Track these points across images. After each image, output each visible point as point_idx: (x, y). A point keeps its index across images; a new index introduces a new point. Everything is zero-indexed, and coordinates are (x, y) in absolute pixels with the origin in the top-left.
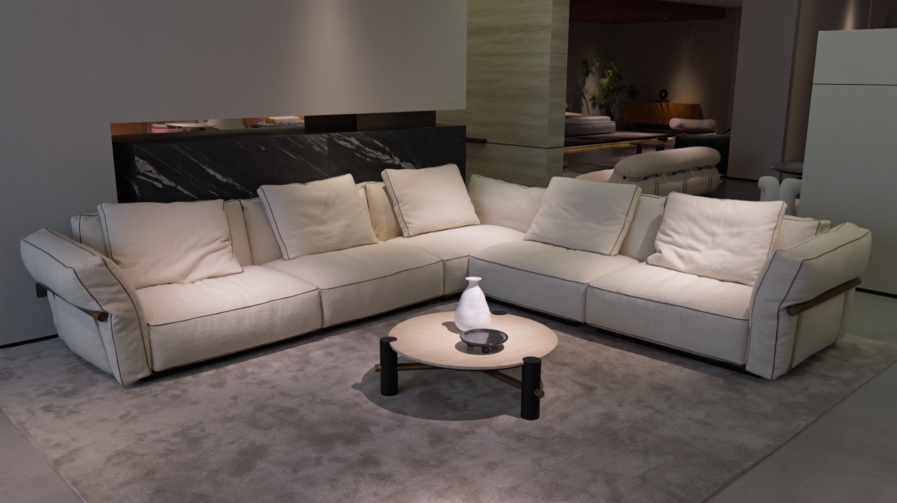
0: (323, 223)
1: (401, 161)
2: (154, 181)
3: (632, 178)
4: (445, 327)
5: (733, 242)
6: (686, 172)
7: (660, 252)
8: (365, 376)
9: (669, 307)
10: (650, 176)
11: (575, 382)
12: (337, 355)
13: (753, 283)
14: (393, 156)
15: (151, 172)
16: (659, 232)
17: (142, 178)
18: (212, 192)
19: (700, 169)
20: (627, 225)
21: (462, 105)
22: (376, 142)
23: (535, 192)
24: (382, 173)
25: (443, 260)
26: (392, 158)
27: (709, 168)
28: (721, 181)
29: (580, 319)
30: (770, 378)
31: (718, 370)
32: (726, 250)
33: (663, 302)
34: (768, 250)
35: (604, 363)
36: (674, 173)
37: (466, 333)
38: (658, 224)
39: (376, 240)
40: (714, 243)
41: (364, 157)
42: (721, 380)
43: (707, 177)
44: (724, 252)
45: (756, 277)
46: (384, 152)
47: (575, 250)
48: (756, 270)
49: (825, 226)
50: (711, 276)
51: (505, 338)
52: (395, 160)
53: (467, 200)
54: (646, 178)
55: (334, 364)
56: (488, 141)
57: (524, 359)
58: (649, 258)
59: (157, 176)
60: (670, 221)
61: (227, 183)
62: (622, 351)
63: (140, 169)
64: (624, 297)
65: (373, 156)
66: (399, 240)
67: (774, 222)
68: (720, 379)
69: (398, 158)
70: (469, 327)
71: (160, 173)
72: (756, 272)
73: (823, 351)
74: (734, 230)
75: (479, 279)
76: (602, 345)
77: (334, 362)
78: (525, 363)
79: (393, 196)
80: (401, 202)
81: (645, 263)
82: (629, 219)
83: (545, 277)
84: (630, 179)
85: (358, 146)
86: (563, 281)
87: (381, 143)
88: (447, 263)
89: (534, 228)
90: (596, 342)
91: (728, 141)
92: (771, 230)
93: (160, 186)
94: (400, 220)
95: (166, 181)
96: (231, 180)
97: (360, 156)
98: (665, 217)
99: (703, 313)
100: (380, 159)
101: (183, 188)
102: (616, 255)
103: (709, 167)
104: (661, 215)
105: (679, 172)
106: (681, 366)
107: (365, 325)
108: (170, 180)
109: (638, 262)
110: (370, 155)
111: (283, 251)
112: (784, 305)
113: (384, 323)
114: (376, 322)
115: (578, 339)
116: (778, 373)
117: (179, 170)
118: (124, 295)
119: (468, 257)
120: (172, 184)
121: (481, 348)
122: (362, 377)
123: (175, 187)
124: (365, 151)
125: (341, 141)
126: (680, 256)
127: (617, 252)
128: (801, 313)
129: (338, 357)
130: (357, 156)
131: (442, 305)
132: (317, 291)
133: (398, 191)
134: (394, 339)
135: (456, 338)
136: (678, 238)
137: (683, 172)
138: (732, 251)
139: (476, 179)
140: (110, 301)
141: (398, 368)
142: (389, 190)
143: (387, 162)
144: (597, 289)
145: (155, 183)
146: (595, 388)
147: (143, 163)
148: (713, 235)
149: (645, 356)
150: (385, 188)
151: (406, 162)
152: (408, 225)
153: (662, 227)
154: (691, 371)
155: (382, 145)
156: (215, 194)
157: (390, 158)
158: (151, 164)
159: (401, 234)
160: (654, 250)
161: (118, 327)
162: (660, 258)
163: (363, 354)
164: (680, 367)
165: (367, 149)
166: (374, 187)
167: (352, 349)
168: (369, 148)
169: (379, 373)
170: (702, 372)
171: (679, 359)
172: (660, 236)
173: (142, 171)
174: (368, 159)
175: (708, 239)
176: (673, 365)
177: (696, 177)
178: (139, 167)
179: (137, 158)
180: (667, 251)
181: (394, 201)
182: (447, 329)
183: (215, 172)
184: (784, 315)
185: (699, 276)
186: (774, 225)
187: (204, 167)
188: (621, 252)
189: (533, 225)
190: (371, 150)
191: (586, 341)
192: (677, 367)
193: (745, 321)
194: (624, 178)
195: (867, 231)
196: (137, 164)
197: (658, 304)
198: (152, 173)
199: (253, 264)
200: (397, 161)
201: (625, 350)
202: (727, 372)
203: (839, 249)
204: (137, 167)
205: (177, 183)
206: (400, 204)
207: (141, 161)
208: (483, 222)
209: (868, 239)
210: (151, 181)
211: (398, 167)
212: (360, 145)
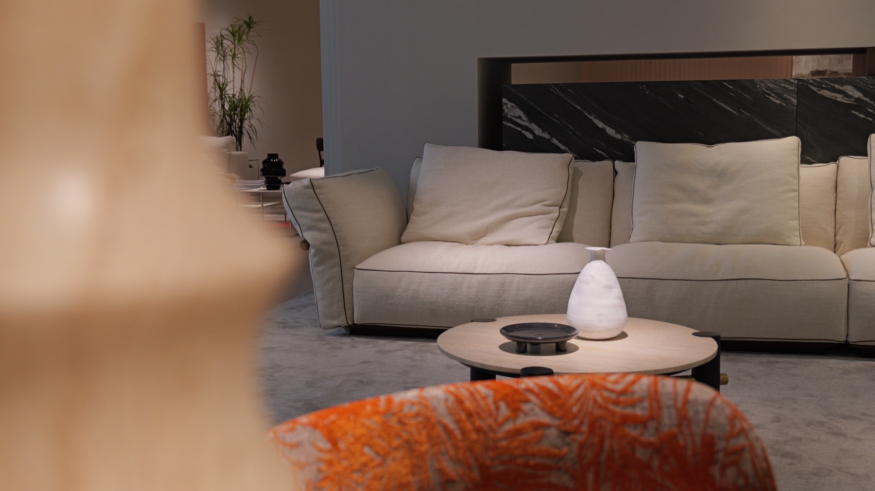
0: (707, 200)
2: (523, 129)
15: (520, 118)
17: (509, 124)
18: (598, 151)
25: (848, 279)
59: (527, 124)
61: (622, 141)
63: (507, 114)
71: (531, 121)
85: (858, 100)
88: (858, 286)
93: (530, 136)
95: (538, 131)
96: (627, 137)
97: (863, 116)
101: (559, 142)
108: (543, 131)
117: (556, 118)
120: (546, 136)
123: (549, 140)
125: (825, 91)
145: (524, 132)
147: (512, 106)
152: (873, 227)
156: (604, 154)
158: (521, 109)
166: (852, 166)
173: (509, 117)
178: (506, 111)
179: (504, 100)
183: (606, 125)
187: (590, 117)
196: (505, 107)
198: (522, 120)
204: (504, 110)
205: (552, 136)
207: (510, 104)
210: (519, 129)
212: (864, 99)
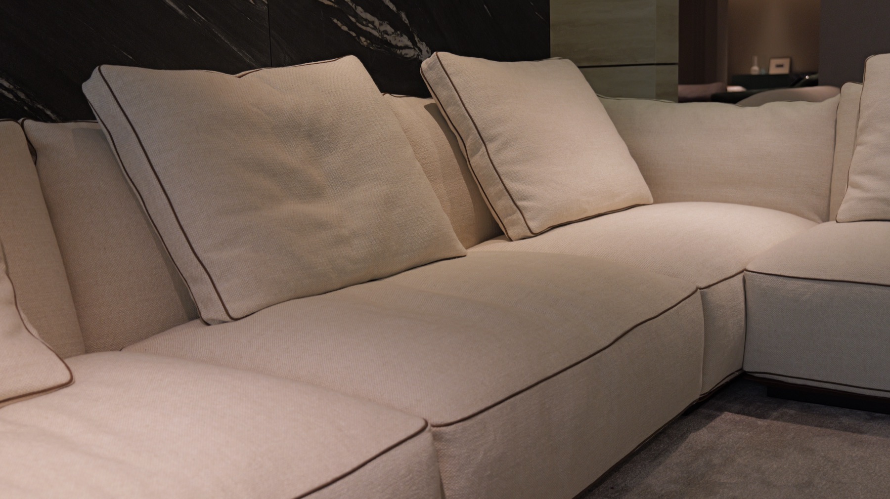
14: (417, 39)
24: (428, 62)
25: (700, 289)
26: (414, 44)
39: (460, 247)
41: (354, 34)
46: (397, 25)
52: (420, 50)
65: (375, 33)
69: (427, 45)
79: (463, 127)
80: (492, 139)
85: (339, 1)
87: (391, 1)
97: (345, 28)
100: (389, 44)
110: (368, 29)
111: (201, 291)
119: (745, 275)
124: (356, 16)
130: (339, 28)
132: (426, 436)
133: (482, 110)
143: (404, 52)
150: (432, 108)
152: (519, 203)
155: (395, 9)
157: (410, 44)
165: (359, 10)
168: (365, 9)
174: (363, 39)
181: (471, 140)
190: (369, 17)
199: (88, 350)
200: (425, 53)
206: (491, 147)
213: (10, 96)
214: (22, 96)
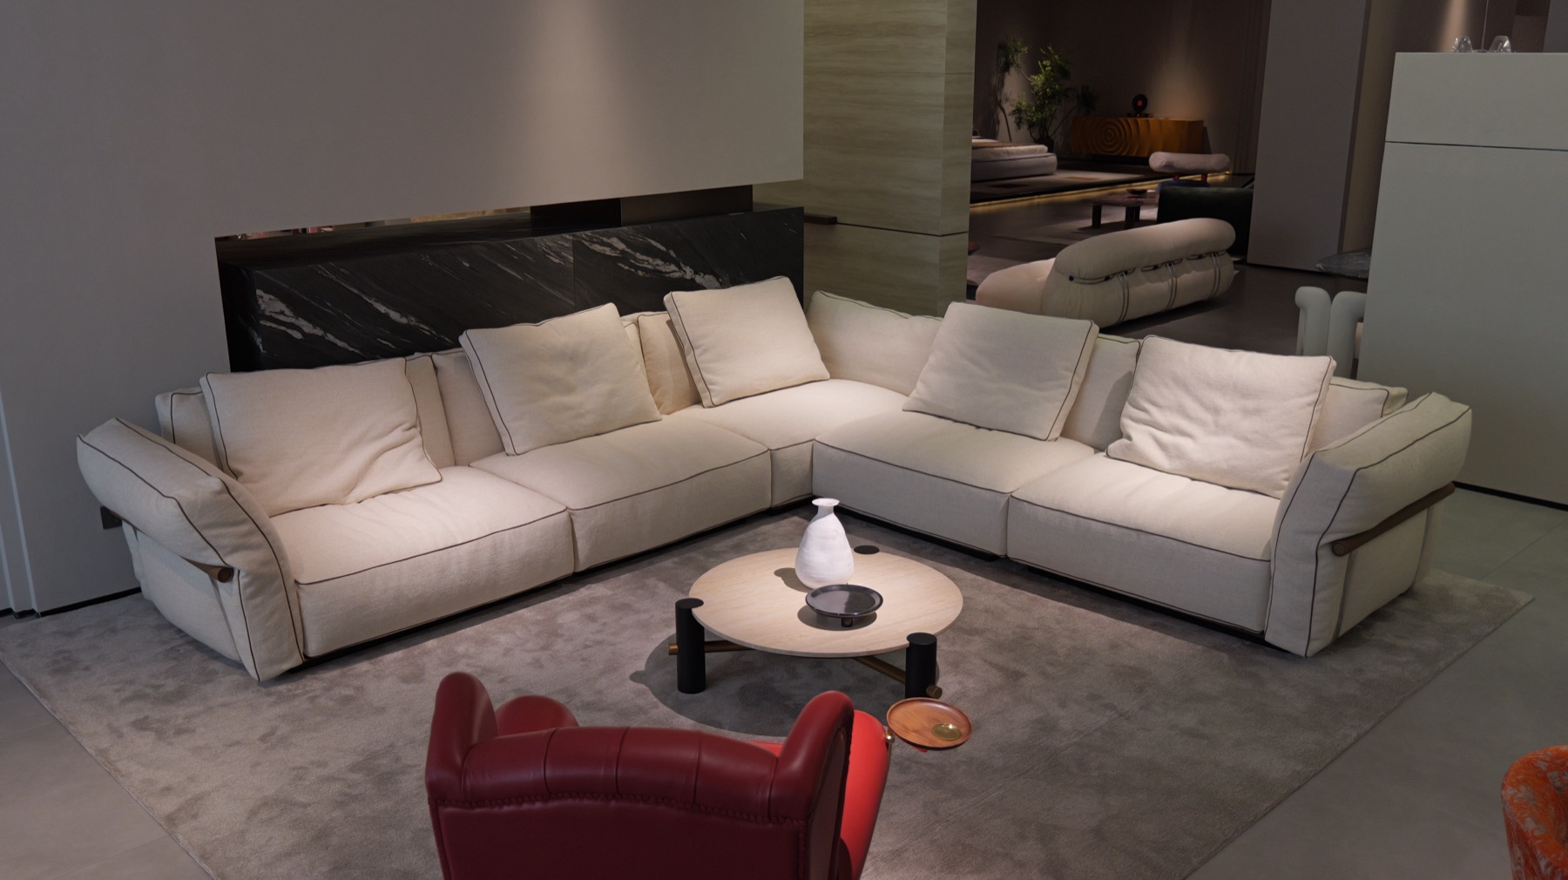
0: (570, 389)
1: (696, 273)
2: (288, 328)
3: (1084, 279)
4: (780, 579)
5: (1247, 425)
6: (1174, 264)
7: (1129, 438)
8: (650, 657)
9: (1143, 536)
10: (1114, 274)
11: (990, 664)
12: (603, 621)
13: (1281, 493)
14: (682, 265)
15: (282, 313)
16: (1127, 403)
17: (269, 324)
18: (383, 342)
19: (1200, 257)
20: (1075, 389)
21: (797, 174)
22: (653, 242)
23: (921, 324)
24: (666, 298)
25: (770, 450)
26: (680, 268)
27: (1215, 256)
28: (1236, 272)
29: (997, 551)
30: (1303, 655)
31: (1220, 638)
32: (1236, 436)
33: (1133, 527)
34: (1303, 439)
35: (1038, 629)
36: (1156, 267)
37: (815, 594)
38: (1126, 387)
39: (657, 414)
40: (1217, 424)
41: (633, 270)
42: (1225, 657)
43: (1212, 270)
44: (1234, 441)
45: (1286, 483)
46: (666, 259)
47: (990, 430)
48: (1286, 471)
49: (1398, 398)
50: (1211, 480)
51: (877, 602)
52: (685, 272)
53: (808, 338)
54: (1107, 278)
55: (599, 637)
56: (839, 221)
57: (910, 637)
58: (1111, 446)
59: (293, 320)
60: (1144, 385)
61: (408, 326)
62: (1066, 605)
63: (264, 310)
64: (1070, 517)
65: (649, 267)
66: (696, 411)
67: (1315, 391)
68: (1222, 654)
69: (690, 266)
70: (819, 581)
71: (298, 314)
72: (1285, 475)
73: (1393, 602)
74: (1250, 404)
75: (835, 502)
76: (1034, 596)
77: (598, 632)
78: (910, 644)
79: (684, 338)
80: (698, 347)
81: (1104, 454)
82: (1079, 379)
83: (940, 480)
84: (1081, 281)
85: (622, 252)
86: (970, 488)
87: (662, 245)
88: (779, 455)
89: (920, 390)
90: (1024, 590)
91: (1247, 200)
92: (1309, 405)
93: (298, 336)
94: (696, 377)
95: (308, 328)
96: (413, 319)
97: (627, 268)
98: (1138, 378)
99: (1196, 548)
100: (661, 272)
101: (336, 337)
102: (1056, 439)
103: (1215, 254)
104: (1130, 372)
105: (1164, 264)
106: (1161, 632)
107: (645, 562)
108: (315, 326)
109: (1092, 450)
110: (644, 265)
111: (506, 440)
112: (1326, 540)
113: (676, 559)
114: (662, 556)
115: (994, 584)
116: (1316, 646)
117: (328, 308)
118: (258, 538)
119: (811, 443)
120: (319, 332)
121: (840, 620)
122: (646, 660)
123: (323, 337)
124: (635, 259)
125: (596, 245)
126: (1162, 446)
127: (1058, 434)
128: (1354, 552)
129: (604, 624)
130: (623, 268)
131: (769, 523)
132: (565, 514)
133: (694, 329)
134: (699, 603)
135: (799, 599)
136: (1157, 415)
137: (1170, 263)
138: (1246, 440)
139: (822, 299)
140: (235, 549)
141: (706, 648)
142: (676, 327)
143: (671, 275)
144: (1025, 503)
145: (289, 331)
146: (1024, 675)
147: (270, 299)
148: (1216, 411)
149: (1103, 614)
150: (670, 323)
151: (704, 274)
152: (709, 387)
153: (1132, 394)
154: (1177, 641)
155: (663, 248)
156: (390, 344)
157: (676, 269)
158: (283, 300)
159: (697, 401)
160: (1120, 434)
161: (249, 590)
162: (1130, 448)
163: (644, 617)
164: (1159, 634)
165: (638, 255)
166: (652, 322)
167: (625, 608)
168: (642, 254)
169: (675, 657)
170: (1195, 643)
171: (1160, 620)
172: (1128, 409)
173: (268, 313)
174: (640, 272)
175: (1208, 417)
176: (1148, 630)
177: (1194, 272)
178: (263, 307)
179: (259, 292)
180: (1140, 436)
181: (687, 346)
182: (783, 582)
183: (388, 308)
184: (1325, 553)
185: (1193, 479)
186: (1314, 397)
187: (369, 301)
188: (1066, 434)
189: (919, 385)
190: (645, 258)
191: (1008, 588)
192: (1155, 634)
193: (1264, 563)
194: (1071, 279)
195: (1466, 407)
196: (260, 301)
197: (1125, 531)
198: (285, 315)
199: (456, 464)
200: (689, 273)
201: (1070, 604)
202: (1236, 643)
203: (1417, 444)
204: (259, 306)
205: (326, 330)
206: (697, 352)
207: (267, 297)
208: (834, 376)
209: (1467, 421)
210: (283, 328)
211: (691, 286)
212: (627, 250)
213: (428, 333)
214: (434, 332)
